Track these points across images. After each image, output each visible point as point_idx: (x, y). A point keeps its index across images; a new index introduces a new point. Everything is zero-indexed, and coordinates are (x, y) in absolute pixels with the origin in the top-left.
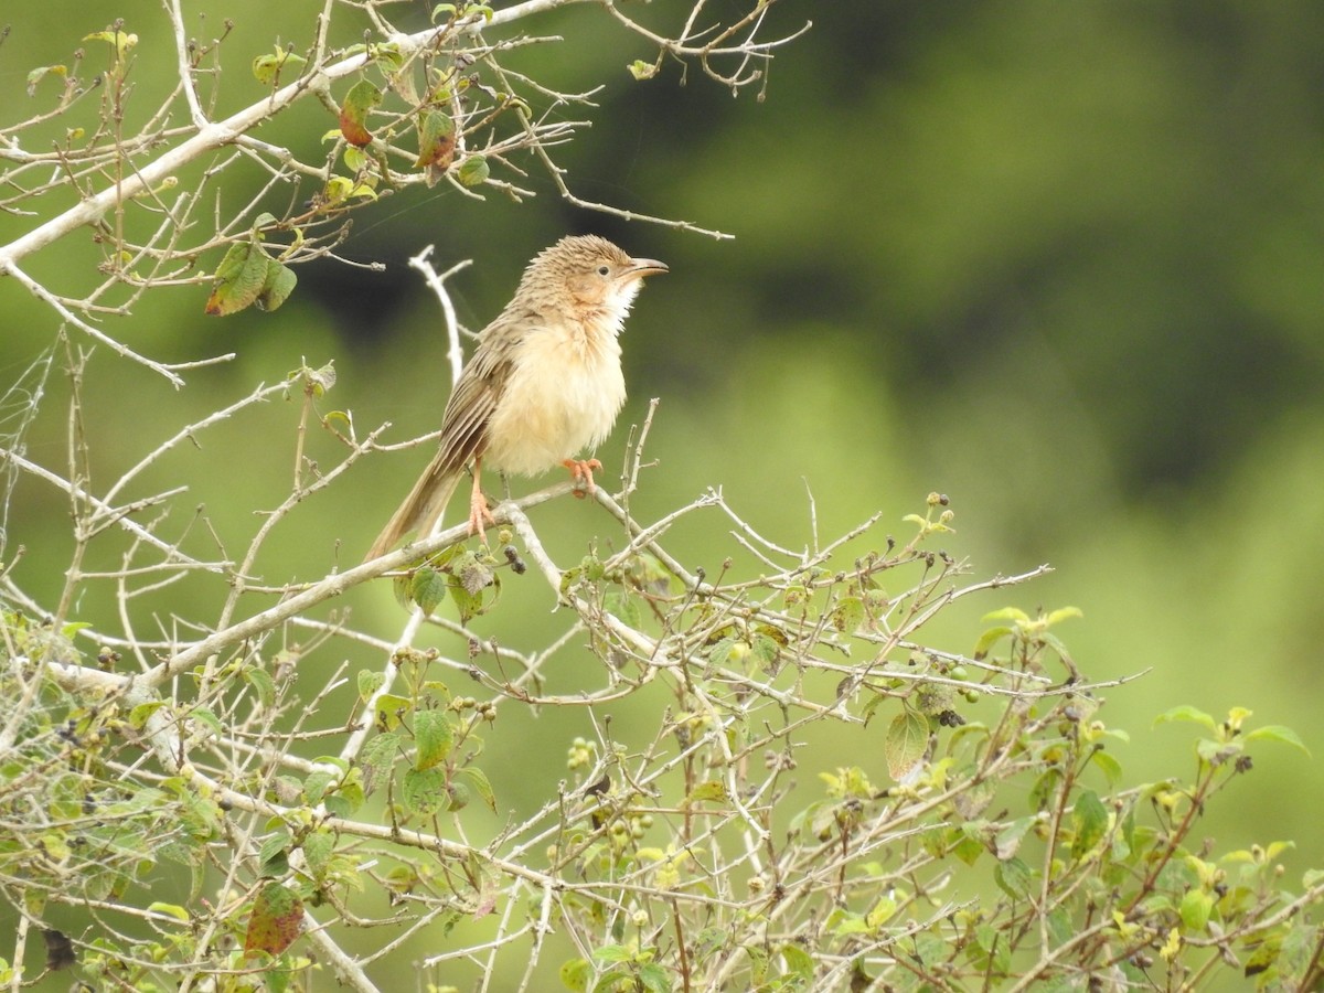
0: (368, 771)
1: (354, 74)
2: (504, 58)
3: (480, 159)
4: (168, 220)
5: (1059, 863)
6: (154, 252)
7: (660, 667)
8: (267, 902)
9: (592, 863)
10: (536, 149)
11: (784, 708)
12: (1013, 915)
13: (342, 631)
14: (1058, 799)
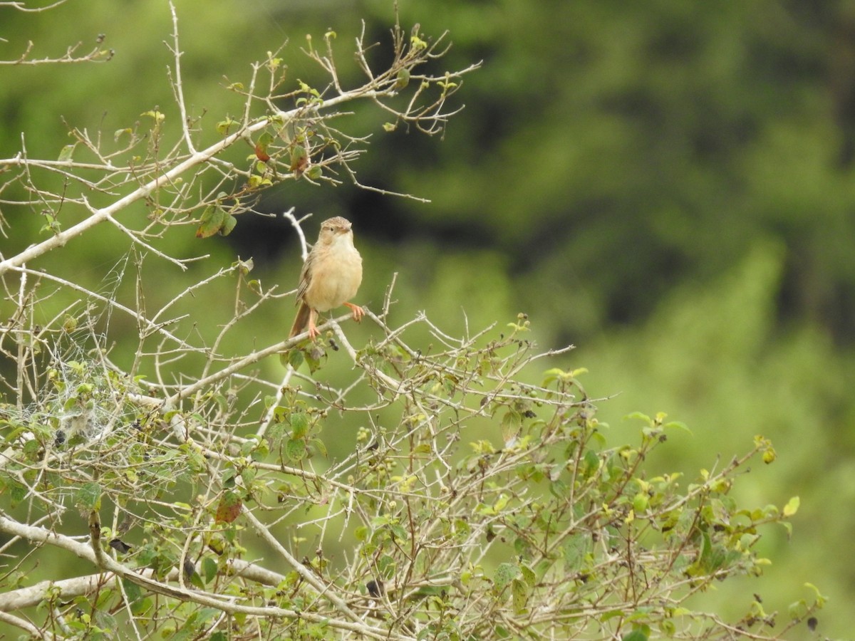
0: (271, 441)
1: (262, 129)
2: (327, 122)
3: (318, 167)
4: (179, 195)
5: (578, 483)
6: (173, 210)
7: (401, 394)
8: (226, 500)
9: (369, 484)
10: (343, 163)
11: (456, 411)
12: (558, 505)
13: (256, 380)
14: (577, 454)
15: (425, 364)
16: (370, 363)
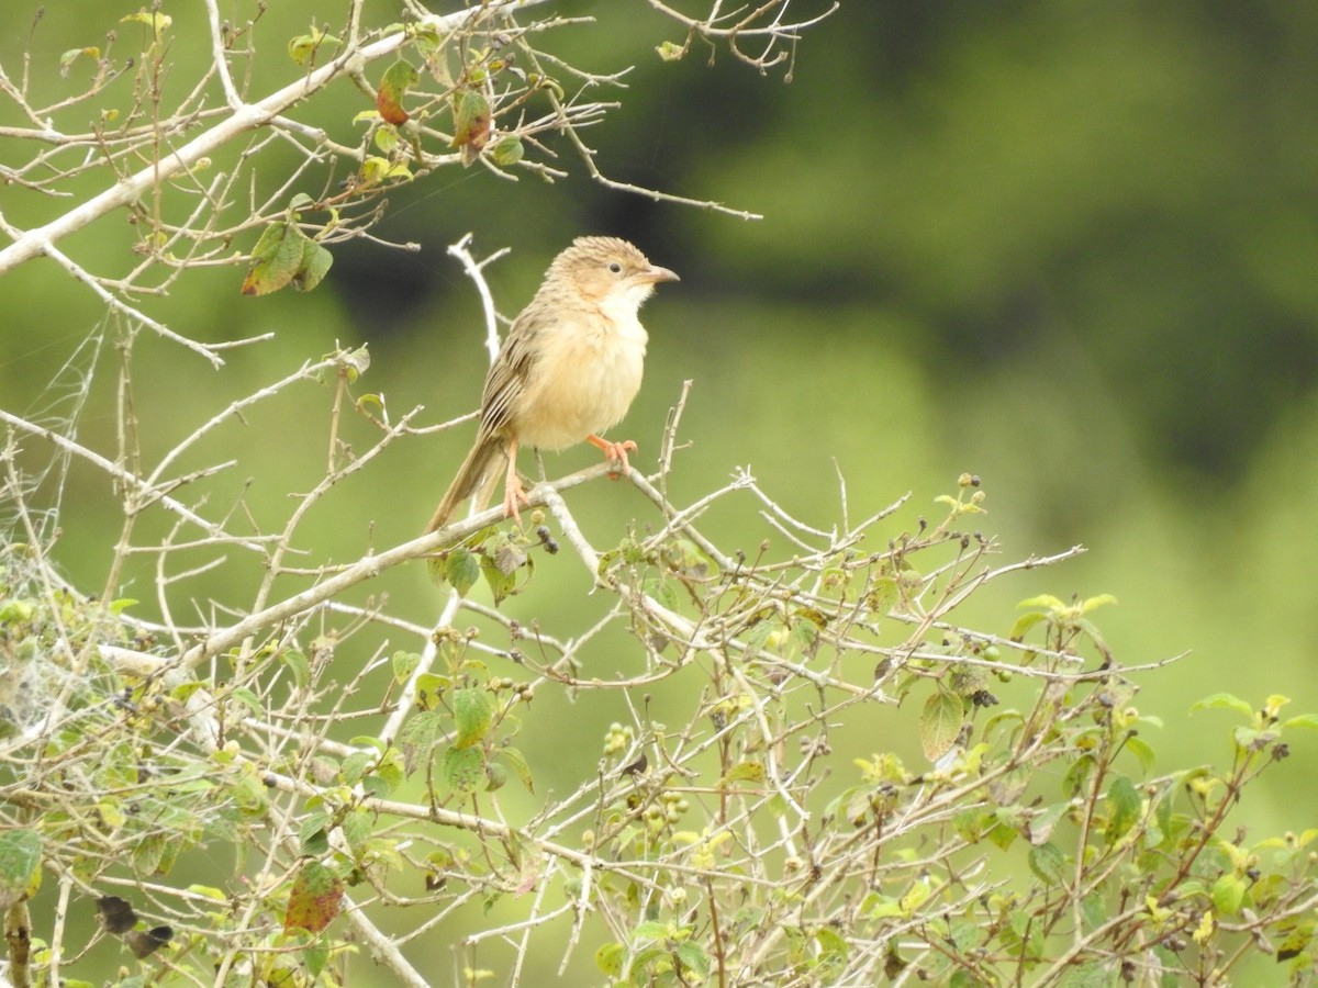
0: (408, 750)
1: (392, 53)
2: (535, 39)
3: (514, 140)
4: (205, 200)
5: (1093, 849)
6: (190, 232)
7: (698, 650)
8: (307, 881)
9: (627, 847)
10: (566, 130)
11: (820, 690)
12: (1047, 900)
13: (380, 616)
14: (1091, 785)
15: (752, 584)
16: (630, 580)
